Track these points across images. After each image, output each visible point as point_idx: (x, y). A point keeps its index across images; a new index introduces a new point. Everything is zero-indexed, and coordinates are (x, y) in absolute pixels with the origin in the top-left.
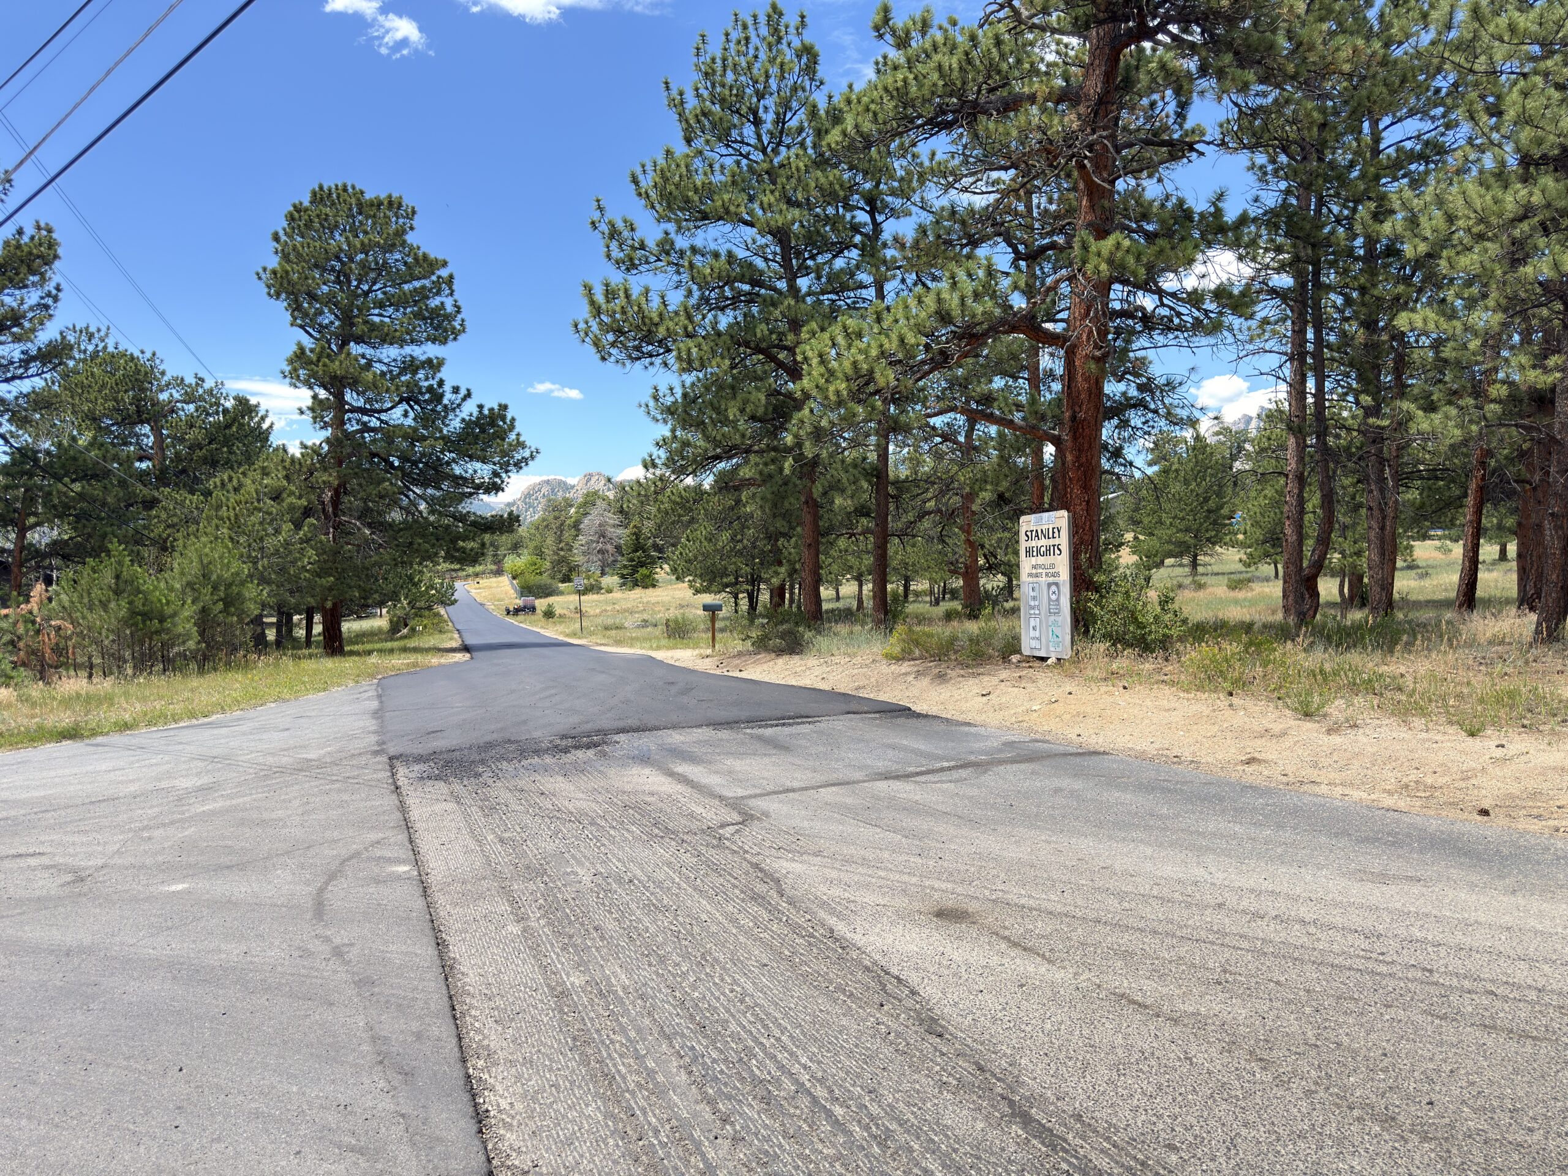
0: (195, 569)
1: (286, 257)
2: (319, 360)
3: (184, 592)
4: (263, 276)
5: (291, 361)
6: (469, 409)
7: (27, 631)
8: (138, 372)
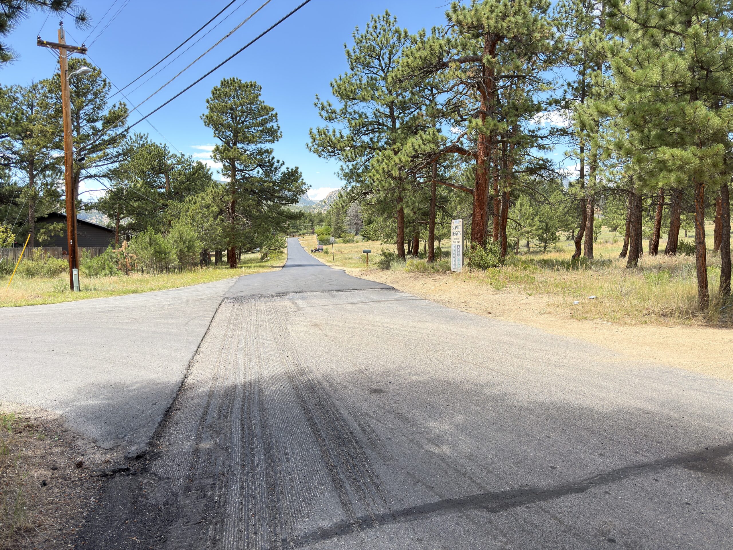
0: (177, 235)
1: (212, 110)
2: (224, 152)
3: (173, 243)
4: (203, 118)
5: (214, 152)
6: (283, 169)
7: (121, 257)
8: (159, 153)
